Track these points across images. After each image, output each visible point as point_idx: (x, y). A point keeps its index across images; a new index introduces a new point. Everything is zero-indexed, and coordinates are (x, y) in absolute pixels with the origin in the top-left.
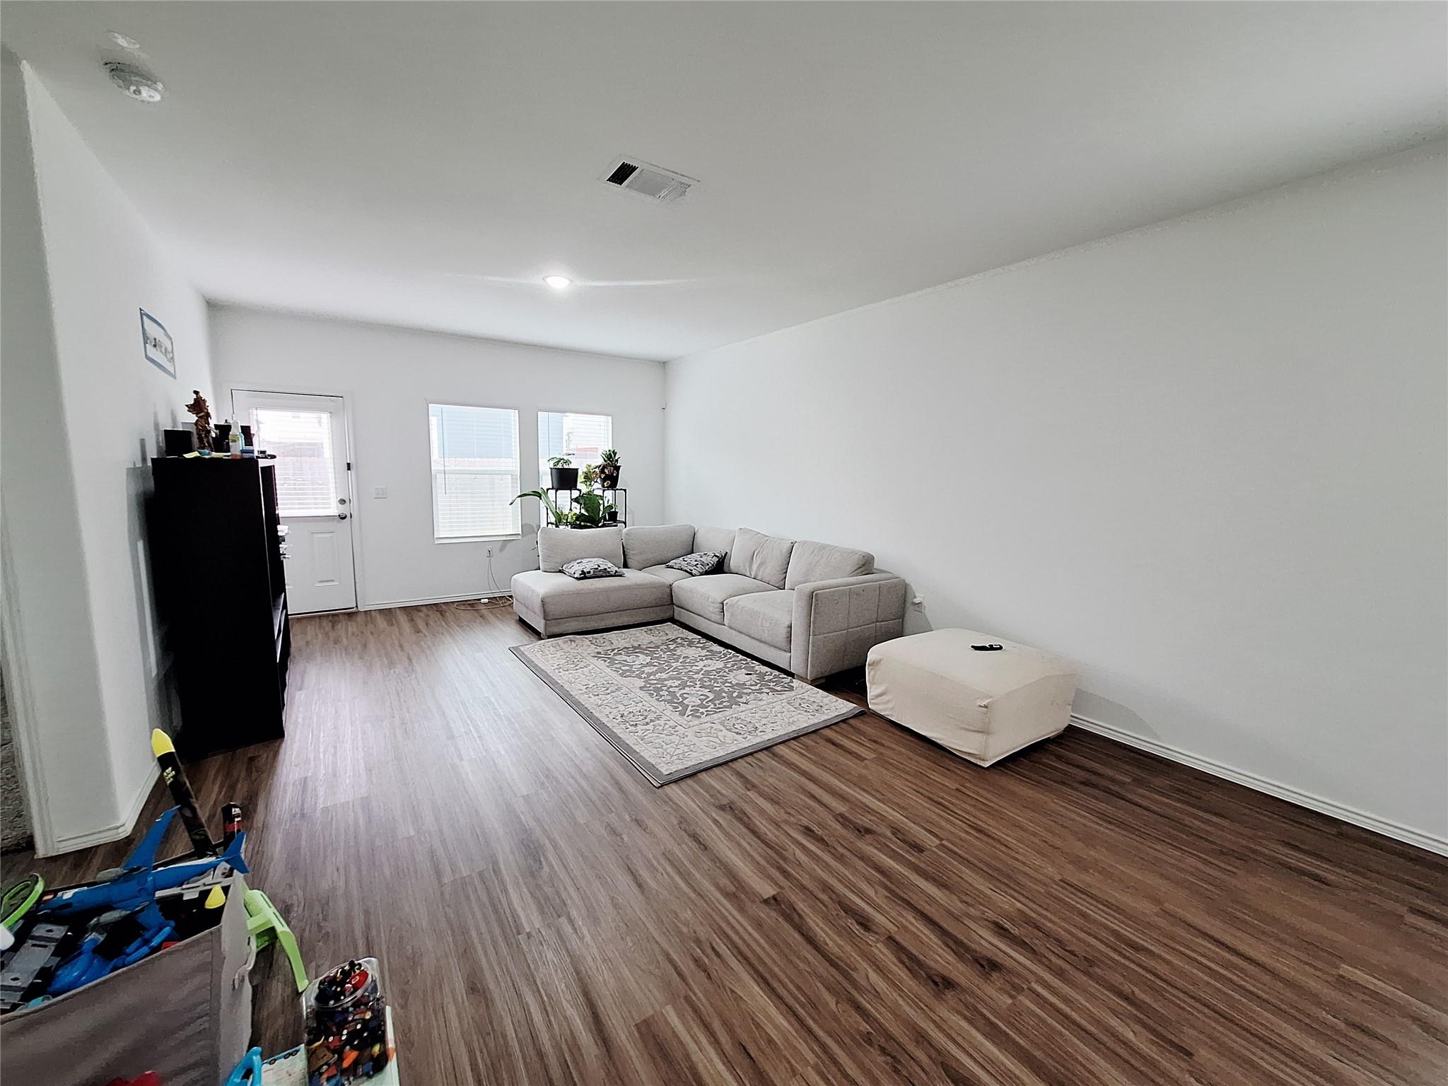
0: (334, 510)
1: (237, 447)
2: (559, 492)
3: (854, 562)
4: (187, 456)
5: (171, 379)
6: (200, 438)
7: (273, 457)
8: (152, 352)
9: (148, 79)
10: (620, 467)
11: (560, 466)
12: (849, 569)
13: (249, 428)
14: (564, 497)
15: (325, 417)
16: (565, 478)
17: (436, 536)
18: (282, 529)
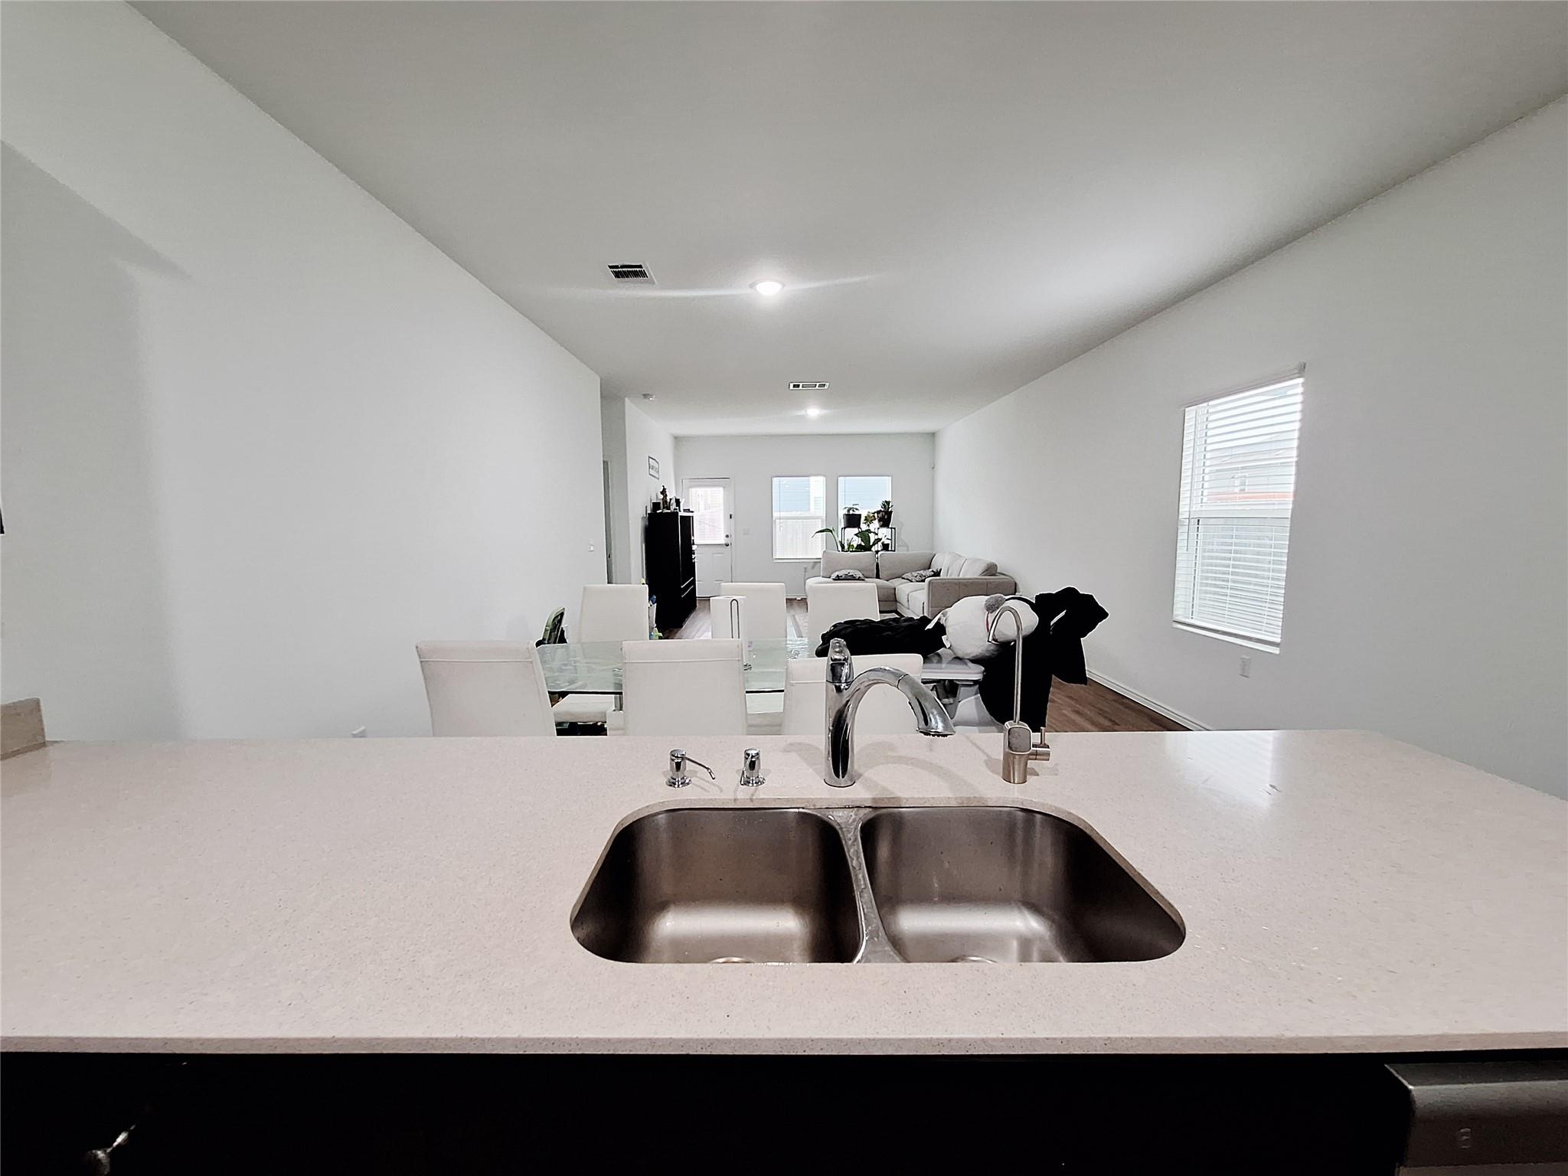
0: (722, 540)
1: (673, 507)
2: (847, 529)
3: (982, 567)
4: (658, 512)
5: (656, 480)
6: (663, 504)
7: (692, 512)
8: (652, 472)
9: (651, 396)
10: (891, 512)
11: (851, 512)
12: (980, 571)
13: (679, 500)
14: (851, 532)
15: (721, 489)
16: (853, 520)
17: (774, 557)
18: (694, 547)
